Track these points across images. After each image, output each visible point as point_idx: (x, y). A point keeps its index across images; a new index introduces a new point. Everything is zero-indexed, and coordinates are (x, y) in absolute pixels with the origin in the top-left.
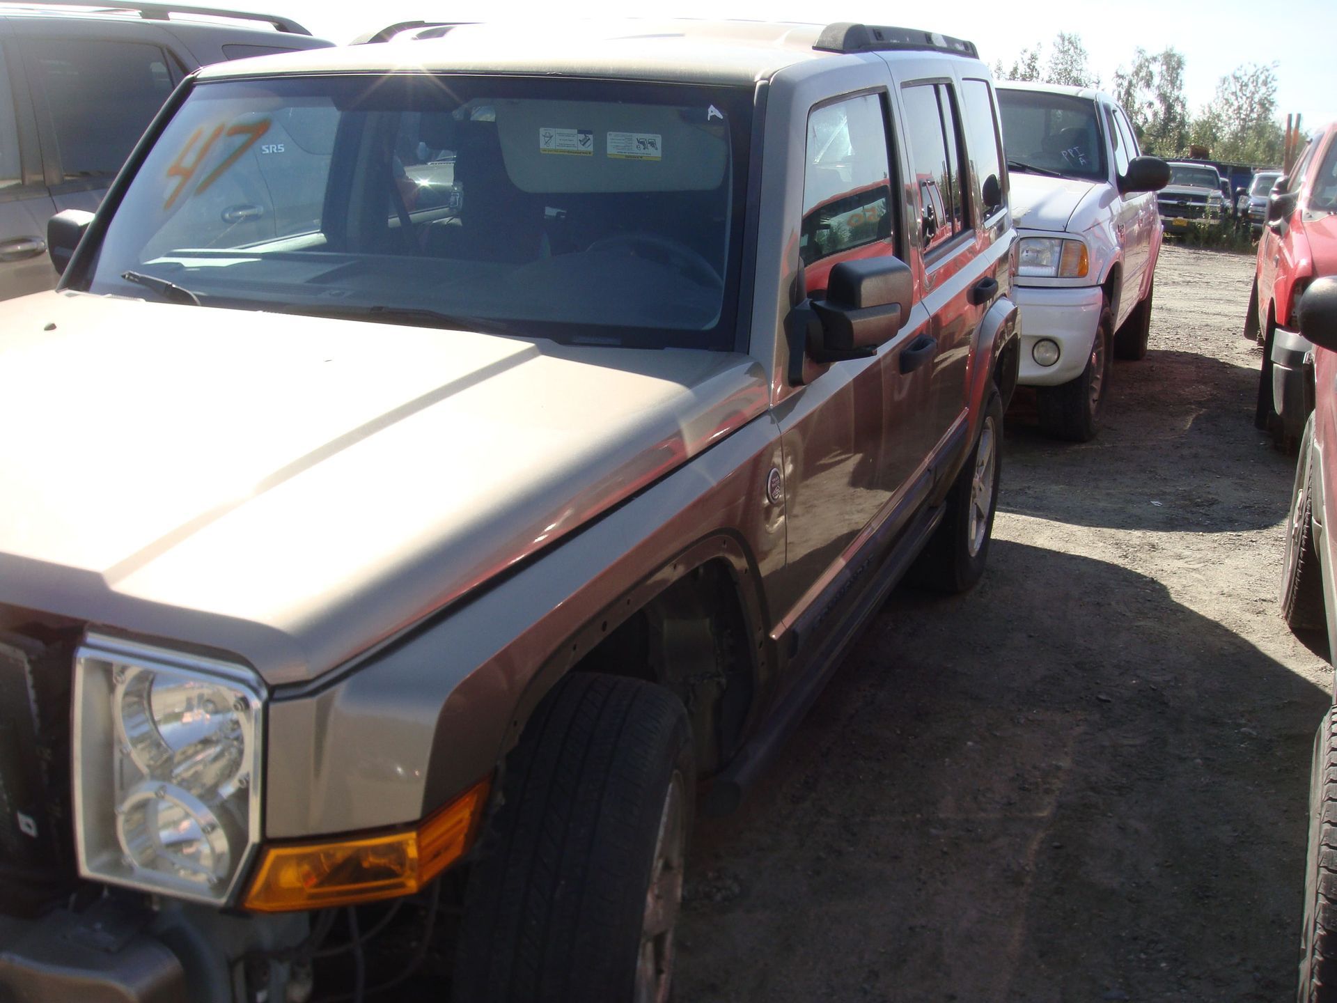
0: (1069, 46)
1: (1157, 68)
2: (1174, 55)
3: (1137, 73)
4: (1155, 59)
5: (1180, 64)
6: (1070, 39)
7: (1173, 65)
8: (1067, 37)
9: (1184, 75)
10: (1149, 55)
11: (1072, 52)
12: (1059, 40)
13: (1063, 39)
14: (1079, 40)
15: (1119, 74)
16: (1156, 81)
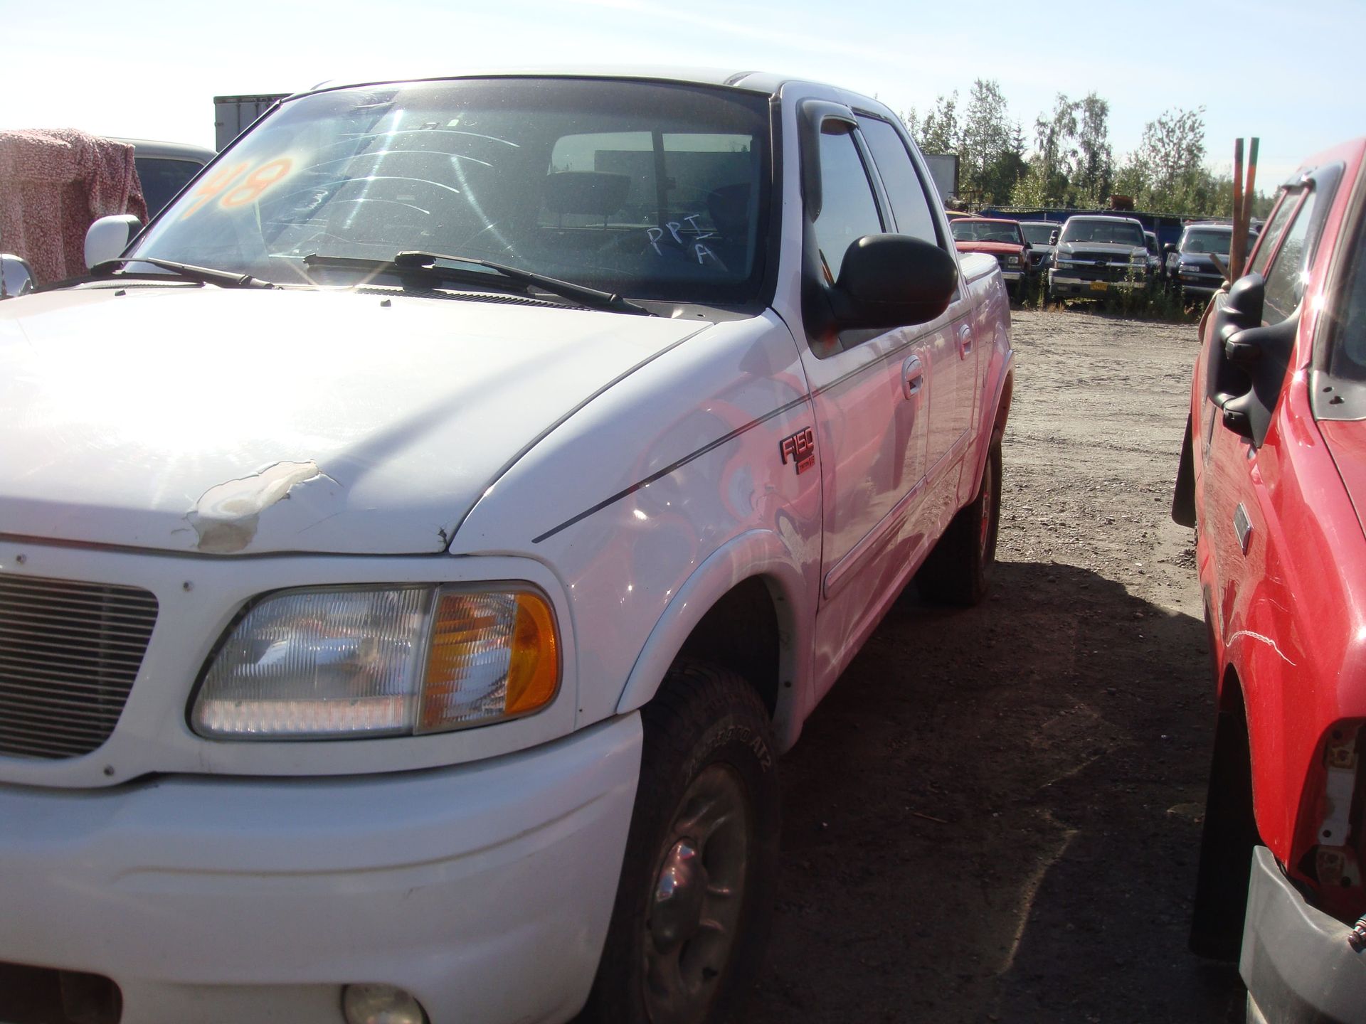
0: (988, 93)
1: (1079, 115)
2: (1097, 101)
3: (1059, 120)
4: (1077, 105)
5: (1103, 110)
6: (988, 85)
7: (1097, 110)
8: (984, 83)
9: (1109, 121)
10: (1071, 102)
11: (990, 99)
12: (976, 87)
13: (980, 85)
14: (998, 87)
15: (1041, 121)
16: (1080, 128)
